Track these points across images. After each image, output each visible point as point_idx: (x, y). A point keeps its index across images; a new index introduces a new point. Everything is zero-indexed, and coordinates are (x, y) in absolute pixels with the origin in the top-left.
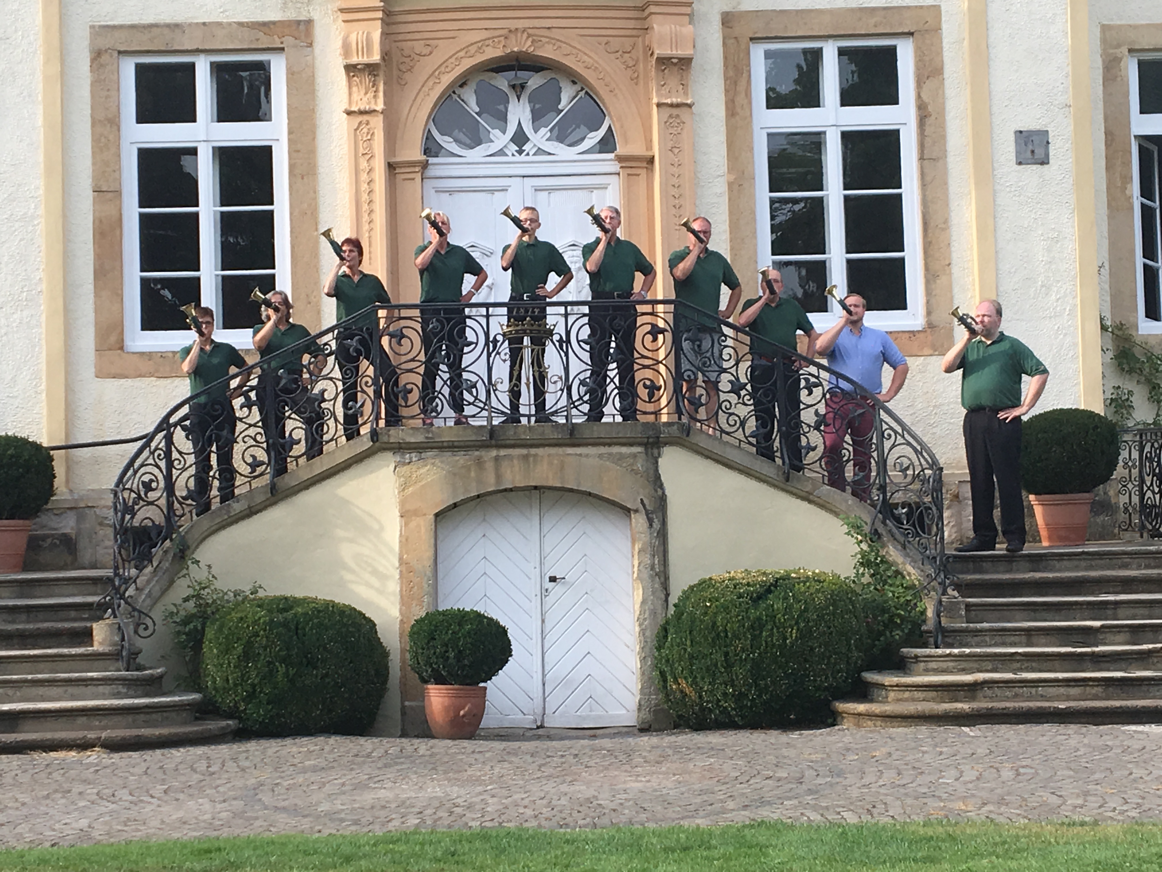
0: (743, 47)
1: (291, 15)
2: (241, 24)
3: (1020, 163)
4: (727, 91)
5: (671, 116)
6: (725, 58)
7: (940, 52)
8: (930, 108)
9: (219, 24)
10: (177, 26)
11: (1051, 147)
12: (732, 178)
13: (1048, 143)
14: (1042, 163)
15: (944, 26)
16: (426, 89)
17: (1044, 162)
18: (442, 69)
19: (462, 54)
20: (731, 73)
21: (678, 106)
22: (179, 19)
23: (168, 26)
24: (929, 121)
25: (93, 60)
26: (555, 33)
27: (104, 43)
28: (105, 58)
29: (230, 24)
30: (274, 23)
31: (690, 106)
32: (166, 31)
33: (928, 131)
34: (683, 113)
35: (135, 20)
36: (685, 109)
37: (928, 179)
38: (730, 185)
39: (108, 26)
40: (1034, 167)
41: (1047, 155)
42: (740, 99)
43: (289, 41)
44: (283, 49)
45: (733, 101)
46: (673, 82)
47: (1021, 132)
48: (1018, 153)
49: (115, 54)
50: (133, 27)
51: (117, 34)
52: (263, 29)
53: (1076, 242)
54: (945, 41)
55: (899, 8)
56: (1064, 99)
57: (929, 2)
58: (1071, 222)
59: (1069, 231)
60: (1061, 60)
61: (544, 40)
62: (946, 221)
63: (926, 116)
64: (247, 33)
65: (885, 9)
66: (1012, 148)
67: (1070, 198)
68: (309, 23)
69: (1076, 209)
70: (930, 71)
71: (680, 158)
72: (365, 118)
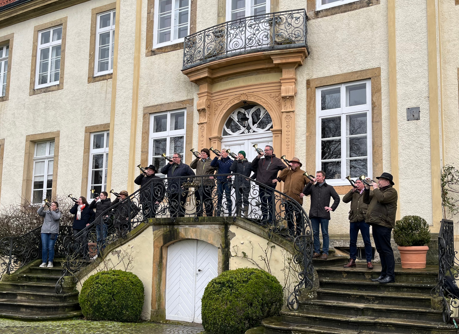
0: (313, 90)
1: (189, 98)
2: (177, 102)
3: (408, 120)
4: (307, 106)
5: (287, 116)
6: (307, 95)
7: (380, 84)
8: (376, 104)
9: (172, 103)
10: (162, 104)
11: (421, 113)
12: (308, 134)
13: (419, 111)
14: (417, 119)
15: (381, 74)
16: (220, 115)
18: (224, 109)
19: (229, 103)
20: (309, 100)
21: (289, 112)
22: (163, 103)
23: (160, 105)
24: (375, 108)
25: (143, 116)
26: (255, 93)
27: (146, 111)
28: (146, 115)
29: (174, 102)
30: (184, 101)
31: (293, 112)
32: (159, 106)
33: (375, 111)
34: (291, 114)
35: (153, 104)
36: (291, 113)
37: (375, 129)
38: (307, 137)
39: (147, 107)
40: (414, 121)
41: (419, 116)
42: (311, 108)
43: (188, 105)
44: (186, 108)
45: (309, 109)
46: (288, 105)
47: (409, 109)
48: (408, 116)
49: (148, 114)
50: (152, 106)
51: (149, 109)
52: (182, 103)
53: (430, 148)
54: (382, 79)
55: (365, 70)
56: (426, 95)
57: (376, 67)
58: (428, 141)
59: (428, 144)
60: (425, 80)
61: (251, 96)
62: (381, 144)
63: (375, 106)
64: (178, 104)
65: (360, 71)
66: (406, 115)
67: (428, 132)
68: (193, 99)
69: (430, 135)
70: (376, 91)
71: (290, 129)
72: (203, 125)
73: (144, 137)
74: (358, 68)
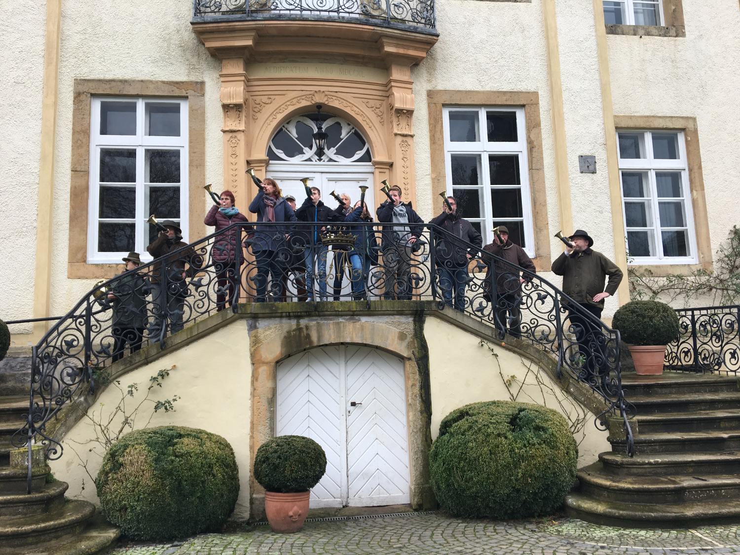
0: (438, 108)
1: (193, 78)
2: (163, 82)
3: (582, 172)
4: (431, 131)
5: (403, 141)
6: (430, 114)
7: (539, 116)
8: (535, 143)
9: (151, 82)
10: (125, 81)
11: (597, 164)
12: (434, 176)
13: (595, 162)
14: (593, 173)
15: (540, 102)
16: (268, 121)
17: (594, 172)
18: (277, 111)
19: (288, 103)
20: (432, 122)
21: (406, 136)
22: (127, 77)
23: (121, 81)
24: (534, 150)
25: (75, 98)
26: (340, 95)
27: (81, 89)
28: (83, 97)
29: (157, 82)
30: (183, 83)
31: (412, 136)
32: (119, 84)
33: (535, 154)
34: (409, 139)
35: (101, 77)
37: (535, 179)
38: (433, 179)
39: (85, 80)
40: (589, 174)
41: (595, 169)
42: (438, 135)
43: (190, 93)
44: (187, 97)
45: (434, 136)
46: (403, 123)
47: (582, 156)
48: (581, 167)
49: (89, 95)
50: (100, 81)
51: (90, 84)
52: (176, 85)
53: (612, 213)
54: (541, 110)
55: (517, 92)
56: (602, 141)
57: (532, 90)
58: (609, 203)
59: (608, 208)
60: (599, 121)
61: (334, 98)
62: (545, 201)
63: (533, 147)
64: (167, 87)
65: (510, 92)
66: (578, 164)
67: (607, 191)
68: (202, 83)
69: (611, 196)
70: (533, 125)
71: (408, 163)
72: (234, 134)
73: (79, 139)
74: (506, 88)
